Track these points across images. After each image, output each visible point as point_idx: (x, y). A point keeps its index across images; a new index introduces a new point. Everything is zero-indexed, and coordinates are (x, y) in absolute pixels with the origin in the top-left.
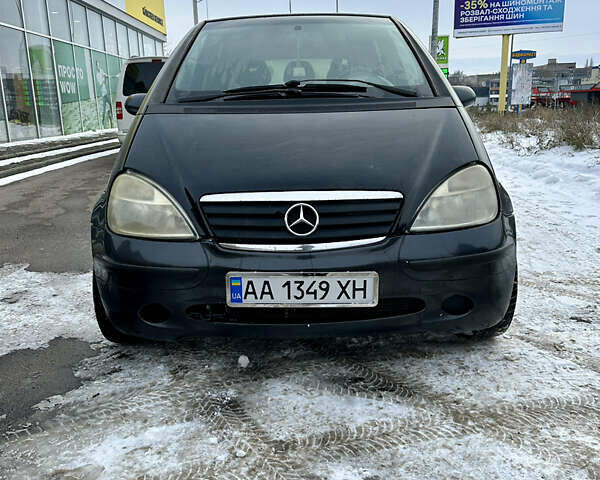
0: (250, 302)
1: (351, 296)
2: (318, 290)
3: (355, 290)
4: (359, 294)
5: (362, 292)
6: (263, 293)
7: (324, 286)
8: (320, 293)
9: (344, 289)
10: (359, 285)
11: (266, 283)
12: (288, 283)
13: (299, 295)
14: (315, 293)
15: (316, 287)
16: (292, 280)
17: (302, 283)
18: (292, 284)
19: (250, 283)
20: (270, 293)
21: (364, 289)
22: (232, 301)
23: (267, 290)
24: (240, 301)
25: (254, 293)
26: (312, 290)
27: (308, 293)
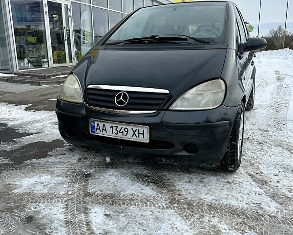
0: (98, 133)
1: (138, 136)
2: (124, 131)
3: (139, 133)
4: (141, 136)
5: (142, 135)
6: (103, 130)
7: (126, 130)
8: (125, 133)
9: (134, 132)
10: (141, 132)
11: (104, 125)
12: (112, 127)
13: (116, 133)
14: (123, 133)
15: (123, 130)
16: (114, 125)
17: (117, 127)
18: (113, 127)
19: (98, 124)
20: (105, 130)
21: (143, 134)
22: (92, 132)
23: (104, 129)
24: (94, 132)
25: (99, 129)
26: (121, 131)
27: (120, 132)
